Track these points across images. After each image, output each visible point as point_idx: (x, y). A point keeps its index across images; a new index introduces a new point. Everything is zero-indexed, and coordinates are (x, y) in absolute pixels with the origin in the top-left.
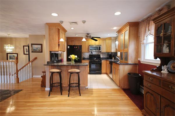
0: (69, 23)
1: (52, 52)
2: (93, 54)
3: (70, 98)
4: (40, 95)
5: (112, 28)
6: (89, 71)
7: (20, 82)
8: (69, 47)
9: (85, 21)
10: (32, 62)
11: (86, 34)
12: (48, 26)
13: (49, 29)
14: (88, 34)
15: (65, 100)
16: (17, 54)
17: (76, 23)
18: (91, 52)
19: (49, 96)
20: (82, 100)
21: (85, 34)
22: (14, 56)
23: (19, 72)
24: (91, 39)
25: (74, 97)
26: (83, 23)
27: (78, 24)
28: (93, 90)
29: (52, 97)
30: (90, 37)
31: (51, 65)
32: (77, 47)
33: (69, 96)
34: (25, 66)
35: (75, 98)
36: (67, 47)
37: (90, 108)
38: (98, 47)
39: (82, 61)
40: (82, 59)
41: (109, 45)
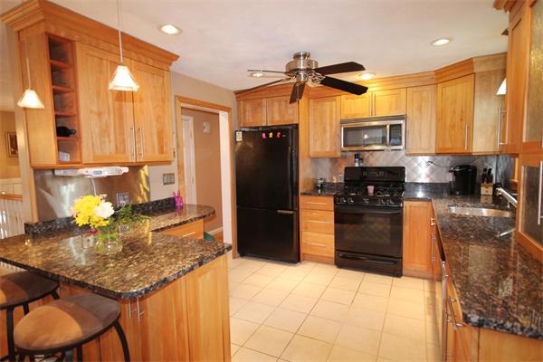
6: (336, 250)
30: (309, 69)
36: (233, 137)
38: (386, 126)
39: (302, 199)
40: (301, 190)
41: (454, 112)
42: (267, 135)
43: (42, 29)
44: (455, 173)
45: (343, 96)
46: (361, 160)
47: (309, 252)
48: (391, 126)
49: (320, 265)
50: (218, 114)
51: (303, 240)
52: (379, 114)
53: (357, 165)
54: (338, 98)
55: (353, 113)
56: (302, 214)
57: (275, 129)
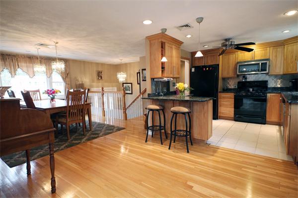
0: (177, 30)
1: (155, 80)
2: (248, 80)
3: (170, 152)
4: (137, 138)
5: (282, 15)
6: (234, 114)
7: (128, 119)
8: (193, 70)
9: (202, 18)
10: (142, 94)
11: (223, 40)
12: (149, 42)
13: (151, 45)
14: (226, 40)
15: (162, 152)
16: (131, 84)
17: (187, 26)
18: (244, 77)
19: (146, 142)
20: (187, 160)
21: (220, 40)
22: (128, 86)
23: (127, 111)
24: (235, 49)
25: (177, 152)
26: (198, 22)
27: (193, 27)
28: (219, 150)
29: (150, 145)
30: (231, 45)
31: (153, 99)
32: (209, 69)
33: (169, 149)
34: (136, 100)
35: (177, 154)
36: (191, 70)
37: (191, 176)
38: (259, 64)
39: (219, 94)
40: (219, 91)
41: (292, 56)
42: (206, 69)
43: (160, 40)
44: (292, 82)
45: (239, 52)
46: (246, 78)
47: (222, 115)
48: (262, 63)
49: (226, 121)
50: (184, 62)
51: (219, 111)
52: (256, 59)
53: (244, 80)
54: (236, 53)
55: (243, 59)
56: (219, 100)
57: (209, 66)
